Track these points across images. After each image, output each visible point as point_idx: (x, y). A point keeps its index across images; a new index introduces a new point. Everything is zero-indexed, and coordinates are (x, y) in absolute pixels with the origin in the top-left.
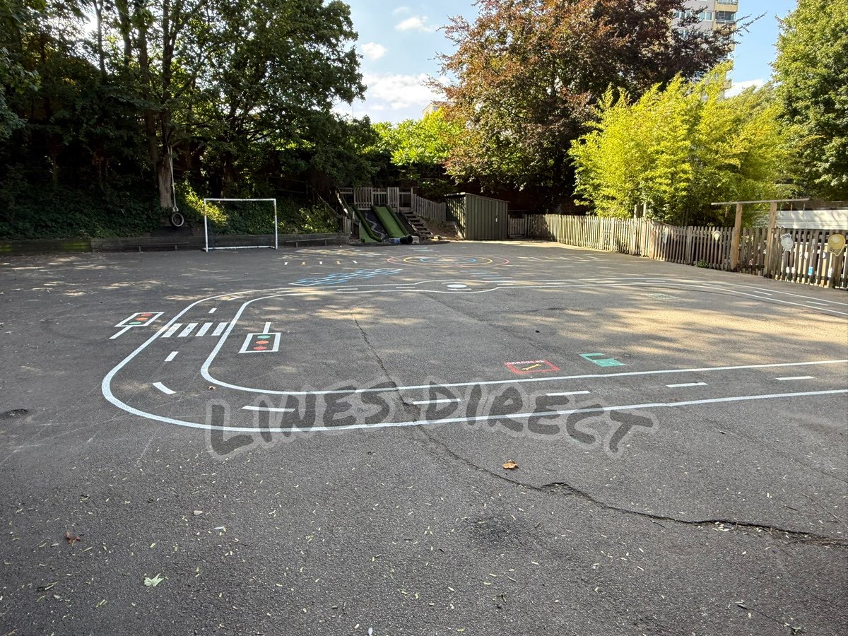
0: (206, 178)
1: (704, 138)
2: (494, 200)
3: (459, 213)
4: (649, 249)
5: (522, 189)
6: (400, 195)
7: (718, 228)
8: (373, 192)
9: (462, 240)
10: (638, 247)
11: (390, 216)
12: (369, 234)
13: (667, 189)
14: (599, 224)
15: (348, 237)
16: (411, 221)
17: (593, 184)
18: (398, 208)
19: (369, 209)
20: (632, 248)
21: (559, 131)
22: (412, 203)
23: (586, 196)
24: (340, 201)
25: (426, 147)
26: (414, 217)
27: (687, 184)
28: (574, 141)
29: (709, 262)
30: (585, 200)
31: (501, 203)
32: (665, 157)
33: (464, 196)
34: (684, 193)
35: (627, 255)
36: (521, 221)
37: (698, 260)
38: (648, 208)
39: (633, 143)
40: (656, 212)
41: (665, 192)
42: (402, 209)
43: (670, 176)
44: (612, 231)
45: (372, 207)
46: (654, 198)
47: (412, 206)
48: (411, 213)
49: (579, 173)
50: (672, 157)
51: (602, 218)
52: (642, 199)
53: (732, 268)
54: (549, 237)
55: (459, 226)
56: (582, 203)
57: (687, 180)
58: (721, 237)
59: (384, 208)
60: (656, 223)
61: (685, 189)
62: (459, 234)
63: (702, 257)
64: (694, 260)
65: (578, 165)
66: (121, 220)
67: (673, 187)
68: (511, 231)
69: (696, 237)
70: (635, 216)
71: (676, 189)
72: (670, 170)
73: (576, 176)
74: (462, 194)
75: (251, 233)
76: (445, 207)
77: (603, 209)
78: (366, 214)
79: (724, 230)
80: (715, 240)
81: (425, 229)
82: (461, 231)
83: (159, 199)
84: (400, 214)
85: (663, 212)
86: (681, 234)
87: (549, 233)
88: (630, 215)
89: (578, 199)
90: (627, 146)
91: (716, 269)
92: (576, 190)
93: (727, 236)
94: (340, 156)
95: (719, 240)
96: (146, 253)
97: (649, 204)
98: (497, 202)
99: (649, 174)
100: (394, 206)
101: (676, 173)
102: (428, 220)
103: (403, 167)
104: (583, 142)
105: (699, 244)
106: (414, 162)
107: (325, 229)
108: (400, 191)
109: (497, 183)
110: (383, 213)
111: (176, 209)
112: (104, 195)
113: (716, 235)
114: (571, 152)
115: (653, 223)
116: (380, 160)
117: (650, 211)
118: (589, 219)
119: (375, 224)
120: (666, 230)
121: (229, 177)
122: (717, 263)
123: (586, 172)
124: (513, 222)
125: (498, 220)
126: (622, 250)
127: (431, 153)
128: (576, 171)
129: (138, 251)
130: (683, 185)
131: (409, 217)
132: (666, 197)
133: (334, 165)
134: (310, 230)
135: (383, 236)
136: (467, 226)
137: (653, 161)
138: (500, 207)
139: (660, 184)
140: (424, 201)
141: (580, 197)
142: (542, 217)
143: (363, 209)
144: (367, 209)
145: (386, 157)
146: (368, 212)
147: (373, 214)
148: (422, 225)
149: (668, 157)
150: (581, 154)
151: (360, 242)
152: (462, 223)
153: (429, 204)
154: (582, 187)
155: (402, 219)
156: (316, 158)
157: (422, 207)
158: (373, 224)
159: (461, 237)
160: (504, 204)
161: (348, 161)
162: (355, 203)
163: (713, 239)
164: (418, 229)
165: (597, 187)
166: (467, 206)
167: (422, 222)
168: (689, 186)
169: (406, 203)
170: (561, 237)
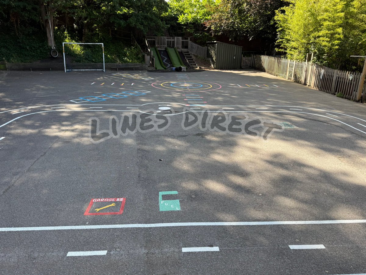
0: (76, 30)
1: (356, 11)
2: (234, 46)
3: (213, 53)
4: (312, 81)
5: (251, 39)
6: (182, 41)
7: (352, 72)
8: (166, 39)
9: (213, 69)
10: (306, 80)
11: (175, 54)
12: (161, 65)
13: (327, 44)
14: (287, 63)
15: (147, 66)
16: (187, 57)
17: (287, 39)
18: (181, 49)
19: (164, 49)
20: (303, 80)
21: (270, 4)
22: (189, 46)
23: (282, 46)
24: (147, 44)
25: (198, 13)
26: (189, 55)
27: (340, 42)
28: (277, 11)
29: (344, 94)
30: (282, 48)
31: (238, 47)
32: (326, 23)
33: (216, 43)
34: (337, 47)
35: (300, 84)
36: (249, 58)
37: (338, 92)
38: (314, 56)
39: (309, 13)
40: (319, 58)
41: (325, 46)
42: (183, 49)
43: (330, 36)
44: (294, 69)
45: (166, 48)
46: (319, 50)
47: (189, 48)
48: (188, 52)
49: (279, 31)
50: (332, 23)
51: (289, 60)
52: (311, 50)
53: (357, 99)
54: (262, 70)
55: (213, 61)
56: (280, 50)
57: (339, 39)
58: (354, 78)
59: (173, 49)
60: (318, 66)
61: (337, 45)
62: (212, 65)
63: (341, 91)
64: (336, 92)
65: (279, 26)
66: (26, 53)
67: (331, 43)
68: (243, 64)
69: (339, 77)
70: (307, 61)
71: (333, 45)
72: (330, 32)
73: (278, 33)
74: (215, 42)
75: (93, 62)
76: (206, 49)
77: (291, 55)
78: (162, 52)
79: (355, 74)
80: (349, 80)
81: (194, 62)
82: (213, 64)
83: (47, 41)
84: (181, 53)
85: (323, 59)
86: (331, 74)
87: (262, 67)
88: (304, 59)
89: (277, 48)
90: (305, 15)
91: (348, 99)
92: (277, 42)
93: (357, 78)
94: (146, 18)
95: (352, 80)
96: (34, 72)
97: (315, 53)
98: (235, 47)
99: (316, 34)
100: (178, 48)
101: (334, 34)
102: (196, 56)
103: (184, 25)
104: (283, 12)
105: (340, 81)
106: (190, 22)
107: (136, 61)
108: (182, 39)
109: (237, 35)
110: (171, 52)
111: (53, 47)
112: (19, 39)
113: (351, 77)
114: (276, 18)
115: (316, 65)
116: (173, 20)
117: (315, 58)
118: (283, 60)
119: (166, 58)
120: (322, 71)
121: (86, 30)
122: (349, 95)
123: (283, 31)
124: (245, 59)
125: (236, 58)
126: (297, 80)
127: (200, 17)
128: (277, 30)
129: (30, 71)
130: (337, 42)
131: (186, 55)
132: (326, 49)
133: (142, 24)
134: (127, 61)
135: (169, 65)
136: (217, 61)
137: (321, 25)
138: (237, 50)
139: (323, 41)
140: (195, 45)
141: (278, 46)
142: (260, 57)
143: (161, 49)
144: (163, 49)
145: (176, 18)
146: (163, 51)
147: (166, 53)
148: (192, 60)
149: (329, 23)
150: (281, 19)
151: (154, 69)
152: (214, 59)
153: (198, 47)
154: (281, 40)
155: (182, 56)
156: (131, 20)
157: (194, 48)
158: (165, 58)
159: (213, 68)
160: (240, 48)
161: (151, 21)
162: (156, 46)
163: (348, 79)
164: (190, 62)
165: (288, 41)
166: (217, 49)
167: (193, 57)
168: (341, 43)
169: (185, 46)
170: (268, 69)
